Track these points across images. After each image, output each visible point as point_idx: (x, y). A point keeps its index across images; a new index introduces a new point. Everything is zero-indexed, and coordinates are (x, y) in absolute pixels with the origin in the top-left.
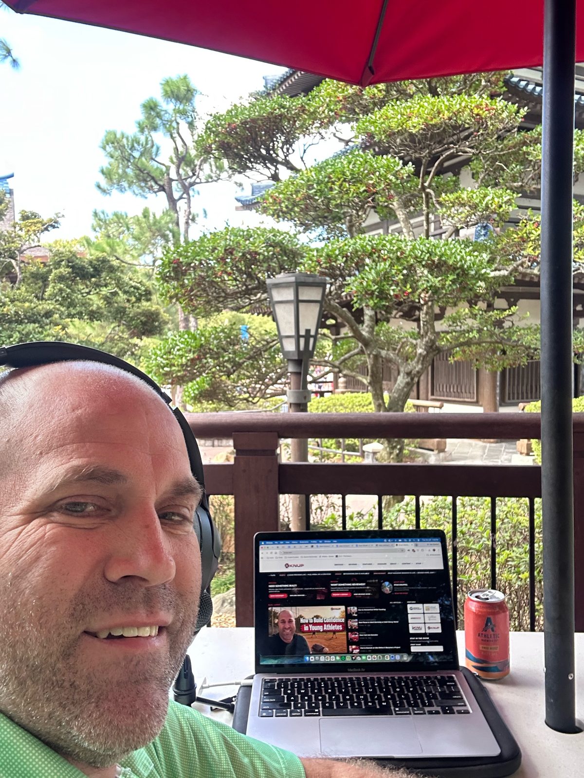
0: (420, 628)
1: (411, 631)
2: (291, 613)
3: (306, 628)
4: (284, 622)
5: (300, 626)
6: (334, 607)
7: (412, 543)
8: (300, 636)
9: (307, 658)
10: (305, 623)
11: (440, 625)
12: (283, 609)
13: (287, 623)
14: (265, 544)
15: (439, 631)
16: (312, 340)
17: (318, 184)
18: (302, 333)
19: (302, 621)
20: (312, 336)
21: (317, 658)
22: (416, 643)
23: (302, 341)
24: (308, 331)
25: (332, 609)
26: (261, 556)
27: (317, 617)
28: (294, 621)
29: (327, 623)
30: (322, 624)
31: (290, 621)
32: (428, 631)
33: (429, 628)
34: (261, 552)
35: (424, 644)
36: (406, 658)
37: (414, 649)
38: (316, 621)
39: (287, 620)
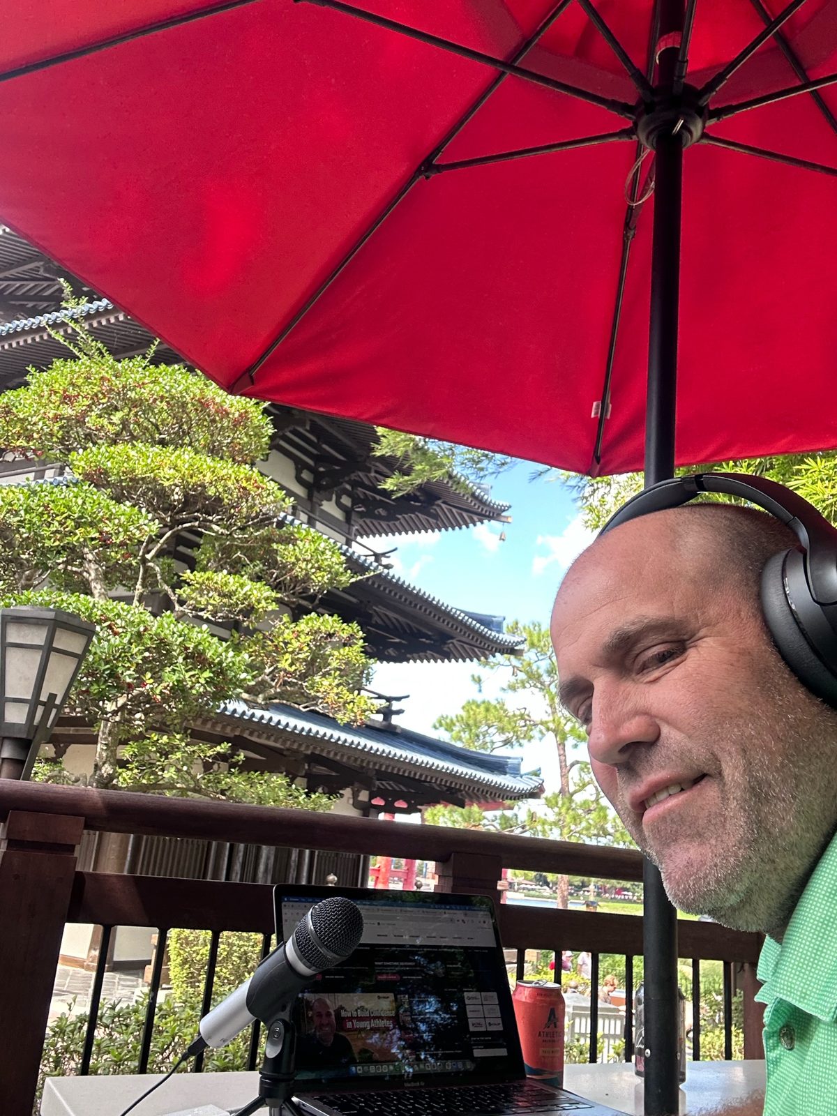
0: (480, 1025)
1: (472, 1029)
2: (328, 1002)
3: (349, 1025)
4: (320, 1015)
5: (341, 1020)
6: (381, 995)
7: (461, 912)
8: (342, 1036)
10: (348, 1018)
11: (500, 1021)
12: (318, 996)
13: (324, 1016)
14: (288, 901)
15: (500, 1028)
18: (43, 698)
19: (343, 1014)
20: (56, 706)
21: (366, 1068)
22: (479, 1044)
23: (40, 710)
24: (52, 697)
25: (379, 997)
26: (284, 917)
27: (362, 1008)
28: (333, 1013)
29: (375, 1018)
30: (369, 1018)
31: (328, 1014)
32: (490, 1029)
33: (490, 1024)
34: (284, 911)
35: (487, 1046)
36: (470, 1066)
37: (478, 1053)
38: (360, 1014)
39: (324, 1013)
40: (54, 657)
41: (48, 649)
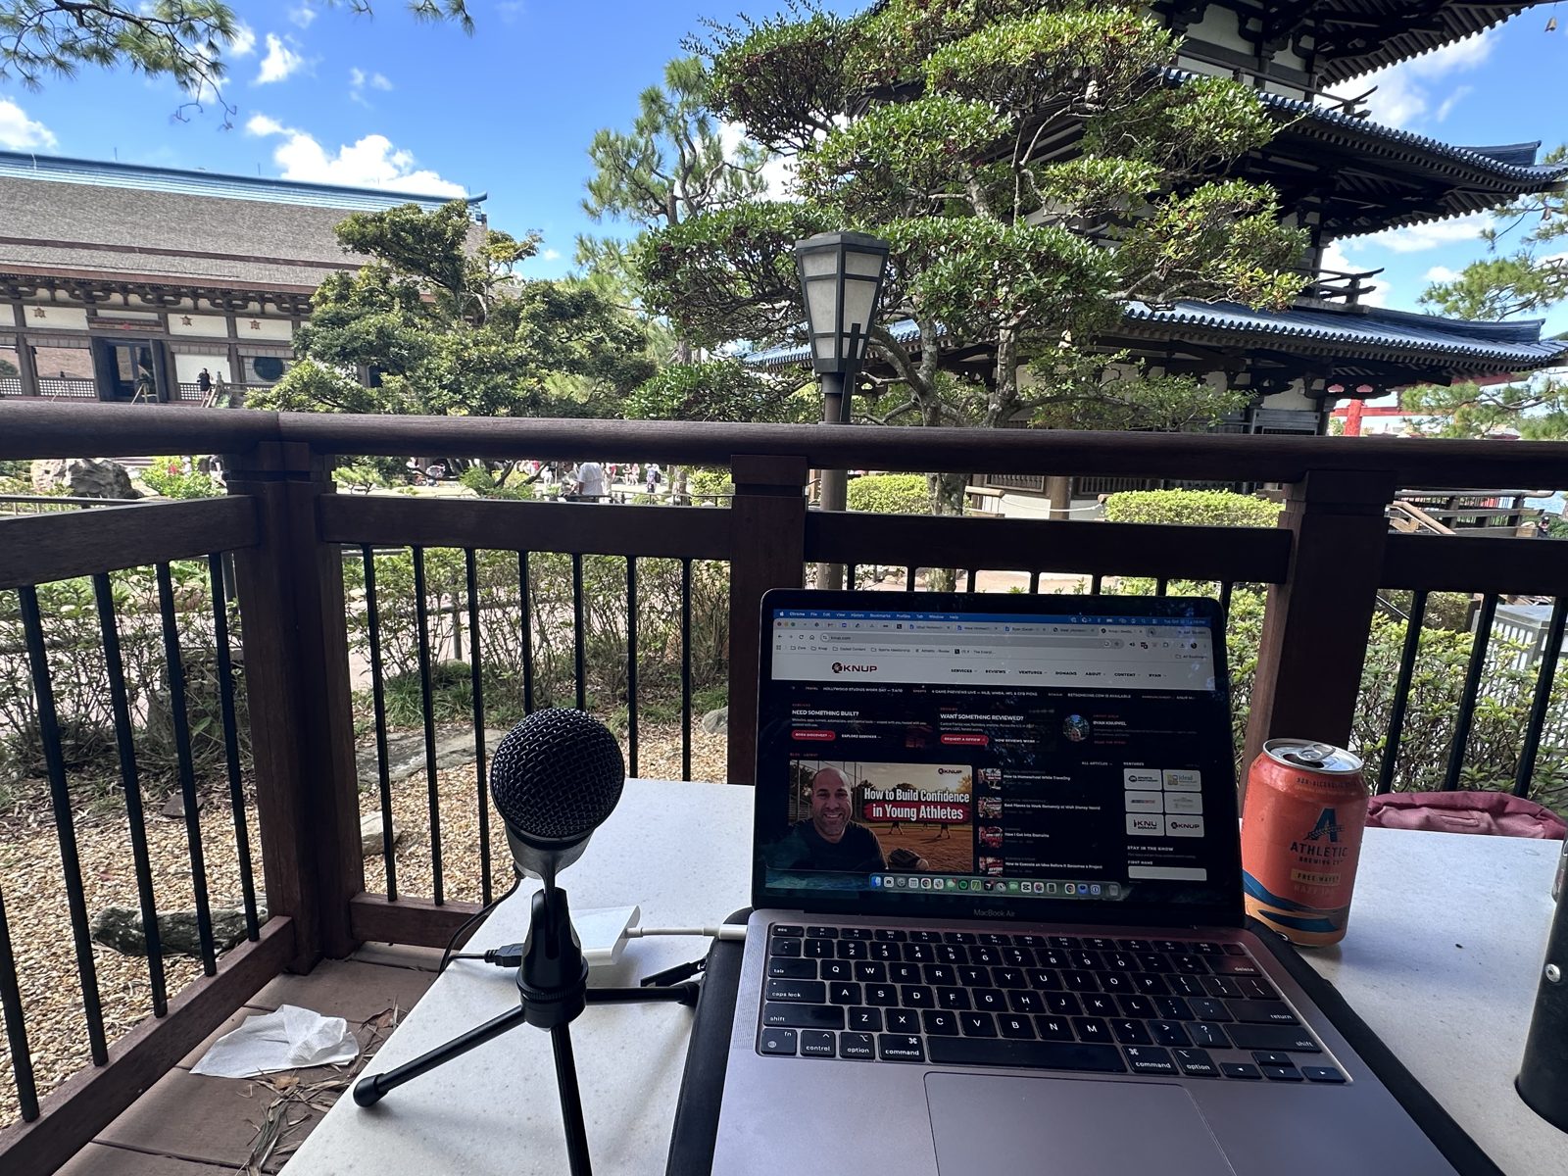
0: (1152, 826)
1: (1131, 830)
2: (842, 774)
3: (877, 812)
4: (825, 794)
5: (862, 804)
6: (946, 767)
7: (1143, 629)
8: (862, 828)
9: (878, 880)
10: (875, 801)
11: (1200, 821)
12: (824, 765)
13: (832, 796)
14: (786, 616)
15: (1200, 833)
16: (861, 342)
17: (874, 140)
18: (848, 329)
19: (868, 794)
20: (862, 336)
21: (901, 880)
22: (1143, 858)
23: (846, 342)
24: (856, 327)
25: (941, 772)
26: (776, 642)
27: (905, 787)
28: (849, 793)
29: (927, 804)
30: (917, 804)
31: (841, 794)
32: (1171, 833)
33: (1175, 825)
34: (776, 633)
35: (1160, 861)
36: (1115, 892)
37: (1136, 872)
38: (900, 795)
39: (832, 792)
40: (849, 285)
41: (843, 277)
